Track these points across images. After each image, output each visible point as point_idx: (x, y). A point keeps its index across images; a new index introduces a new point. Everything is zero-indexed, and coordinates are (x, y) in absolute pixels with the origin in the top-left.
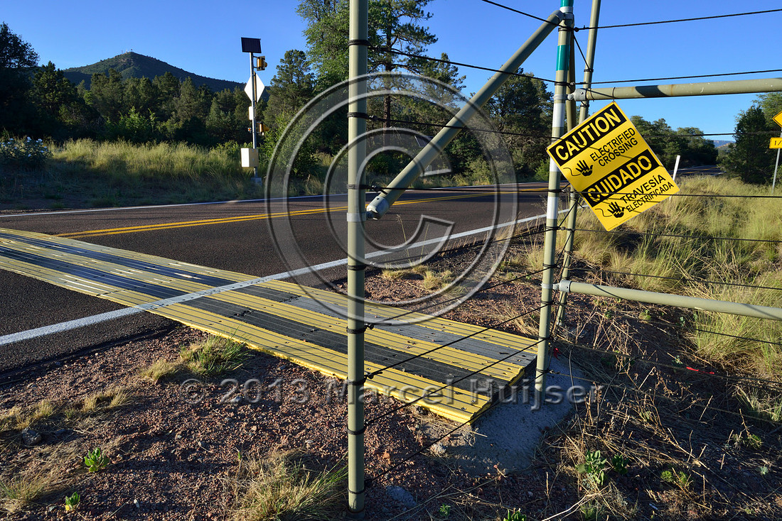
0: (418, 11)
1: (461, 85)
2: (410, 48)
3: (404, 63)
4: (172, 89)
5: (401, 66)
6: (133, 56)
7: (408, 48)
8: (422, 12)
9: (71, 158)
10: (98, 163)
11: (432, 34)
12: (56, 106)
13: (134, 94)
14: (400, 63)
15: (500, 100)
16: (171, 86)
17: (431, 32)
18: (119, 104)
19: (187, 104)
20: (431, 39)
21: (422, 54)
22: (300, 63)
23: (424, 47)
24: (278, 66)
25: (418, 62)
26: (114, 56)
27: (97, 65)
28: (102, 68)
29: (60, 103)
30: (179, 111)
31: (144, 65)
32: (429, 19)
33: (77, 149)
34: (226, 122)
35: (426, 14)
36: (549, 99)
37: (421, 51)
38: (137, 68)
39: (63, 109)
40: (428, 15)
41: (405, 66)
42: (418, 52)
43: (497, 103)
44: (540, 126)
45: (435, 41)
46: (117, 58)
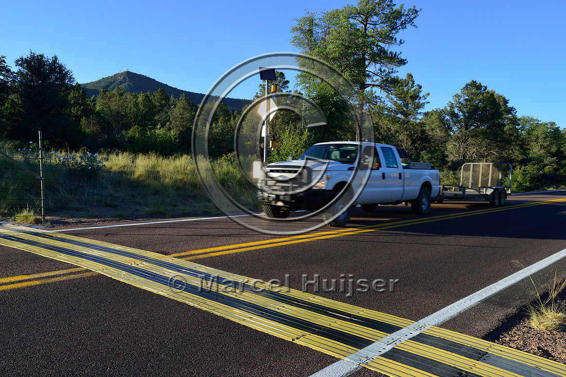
0: (392, 38)
1: (424, 101)
2: (383, 70)
3: (377, 83)
4: (163, 102)
5: (374, 85)
6: (129, 74)
7: (380, 70)
8: (395, 39)
9: (115, 168)
10: (137, 174)
11: (404, 58)
12: (78, 119)
13: (135, 107)
14: (373, 83)
15: (464, 115)
16: (163, 99)
17: (402, 57)
18: (122, 115)
19: (181, 116)
20: (402, 62)
21: (393, 75)
22: (280, 82)
23: (395, 69)
24: (261, 85)
25: (390, 83)
26: (113, 75)
27: (99, 82)
28: (103, 84)
29: (81, 116)
30: (173, 122)
31: (137, 82)
32: (401, 45)
33: (117, 161)
34: (217, 133)
35: (398, 40)
36: (511, 113)
37: (392, 72)
38: (130, 84)
39: (83, 121)
40: (400, 42)
41: (379, 86)
42: (390, 73)
43: (462, 117)
44: (504, 139)
45: (405, 64)
46: (116, 75)
